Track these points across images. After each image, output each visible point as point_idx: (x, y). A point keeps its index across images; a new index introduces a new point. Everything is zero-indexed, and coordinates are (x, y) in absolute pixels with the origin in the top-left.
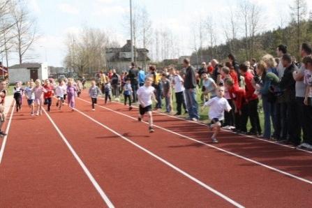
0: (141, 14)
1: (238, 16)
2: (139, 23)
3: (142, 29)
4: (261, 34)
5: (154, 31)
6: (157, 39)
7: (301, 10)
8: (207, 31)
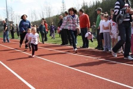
0: (10, 9)
1: (44, 10)
2: (10, 12)
3: (11, 14)
4: (52, 16)
5: (15, 15)
6: (16, 18)
7: (64, 8)
8: (34, 15)
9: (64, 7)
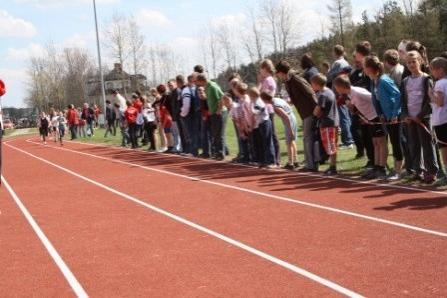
1: (263, 23)
3: (131, 48)
6: (153, 61)
7: (343, 11)
8: (221, 45)
9: (340, 8)
